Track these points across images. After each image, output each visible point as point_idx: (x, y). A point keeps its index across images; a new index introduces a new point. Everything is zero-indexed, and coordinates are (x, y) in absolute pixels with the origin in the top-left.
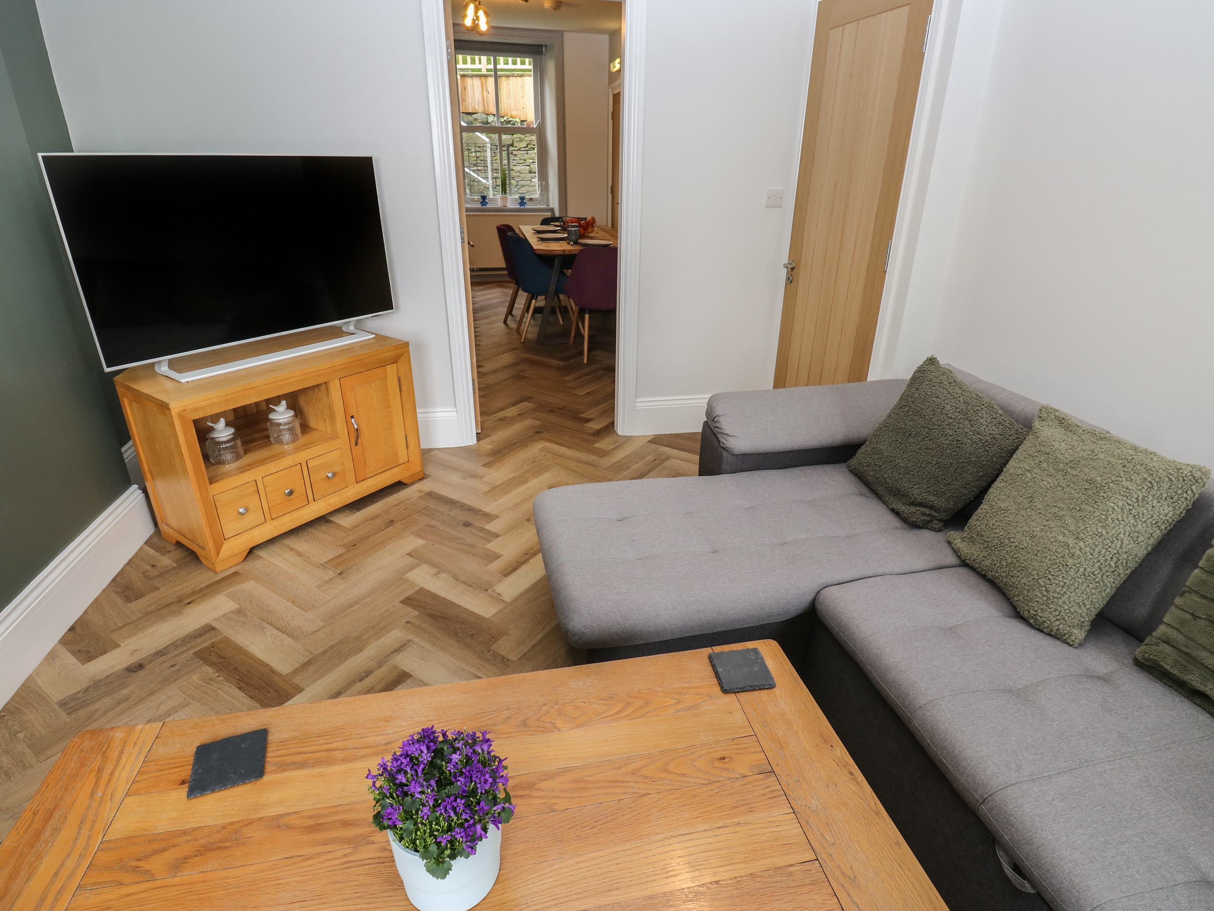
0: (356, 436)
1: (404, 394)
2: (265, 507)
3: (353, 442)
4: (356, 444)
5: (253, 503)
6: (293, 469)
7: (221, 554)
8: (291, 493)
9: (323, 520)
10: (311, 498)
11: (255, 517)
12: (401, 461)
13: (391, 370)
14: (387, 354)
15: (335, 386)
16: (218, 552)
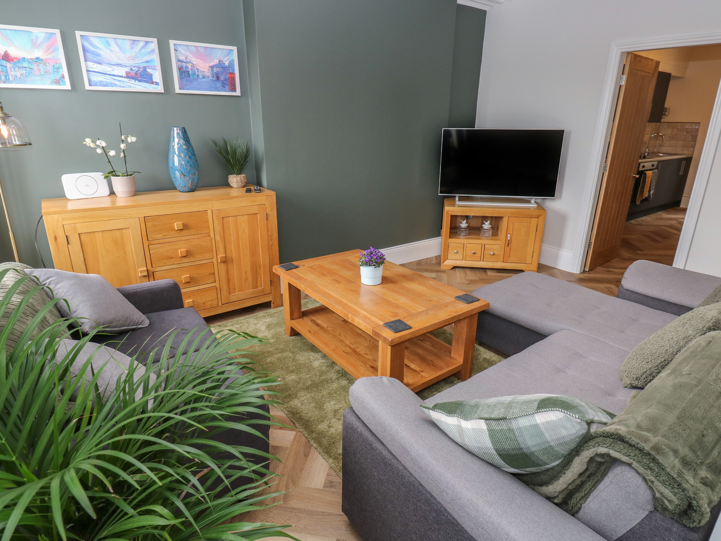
0: (509, 244)
1: (537, 233)
2: (464, 254)
3: (507, 245)
4: (508, 246)
5: (461, 252)
6: (478, 245)
7: (444, 263)
8: (474, 253)
9: (484, 269)
10: (482, 259)
11: (459, 256)
12: (527, 262)
13: (534, 221)
14: (533, 213)
15: (505, 220)
16: (443, 262)
